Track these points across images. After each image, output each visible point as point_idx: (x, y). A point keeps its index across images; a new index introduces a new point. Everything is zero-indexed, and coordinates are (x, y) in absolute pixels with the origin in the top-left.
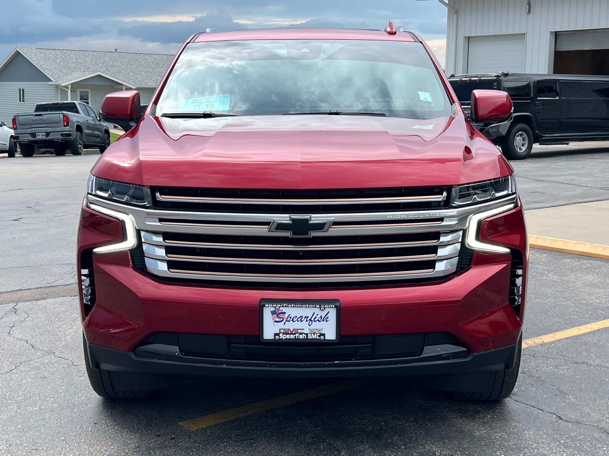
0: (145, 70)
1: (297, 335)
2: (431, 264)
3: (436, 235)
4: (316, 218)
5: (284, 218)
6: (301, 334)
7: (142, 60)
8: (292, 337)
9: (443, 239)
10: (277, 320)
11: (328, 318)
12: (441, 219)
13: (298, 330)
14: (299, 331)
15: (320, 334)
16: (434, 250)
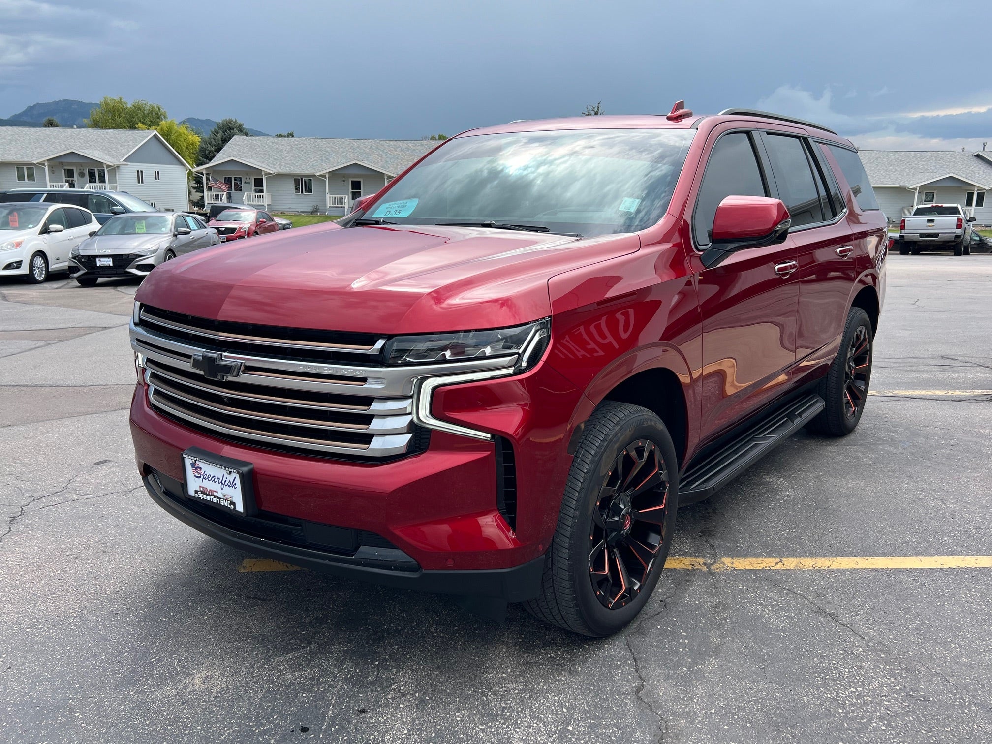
0: (885, 168)
1: (212, 497)
2: (366, 439)
3: (367, 401)
4: (229, 358)
5: (198, 352)
6: (215, 497)
7: (884, 158)
8: (208, 498)
9: (376, 407)
10: (197, 475)
11: (235, 484)
12: (364, 380)
13: (213, 491)
14: (215, 493)
15: (231, 502)
16: (367, 419)
